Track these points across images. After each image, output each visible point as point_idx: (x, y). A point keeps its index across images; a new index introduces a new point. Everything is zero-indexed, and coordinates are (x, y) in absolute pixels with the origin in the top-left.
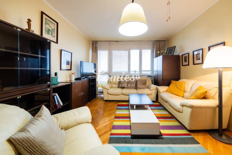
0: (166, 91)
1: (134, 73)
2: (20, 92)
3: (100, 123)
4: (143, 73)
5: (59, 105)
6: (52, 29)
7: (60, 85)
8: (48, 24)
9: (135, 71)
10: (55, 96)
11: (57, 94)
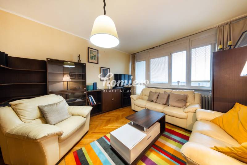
0: (212, 121)
1: (177, 84)
2: (70, 92)
3: (109, 125)
4: (192, 84)
5: (93, 103)
6: (95, 56)
7: (98, 90)
8: (92, 53)
9: (178, 82)
10: (90, 97)
11: (92, 96)
